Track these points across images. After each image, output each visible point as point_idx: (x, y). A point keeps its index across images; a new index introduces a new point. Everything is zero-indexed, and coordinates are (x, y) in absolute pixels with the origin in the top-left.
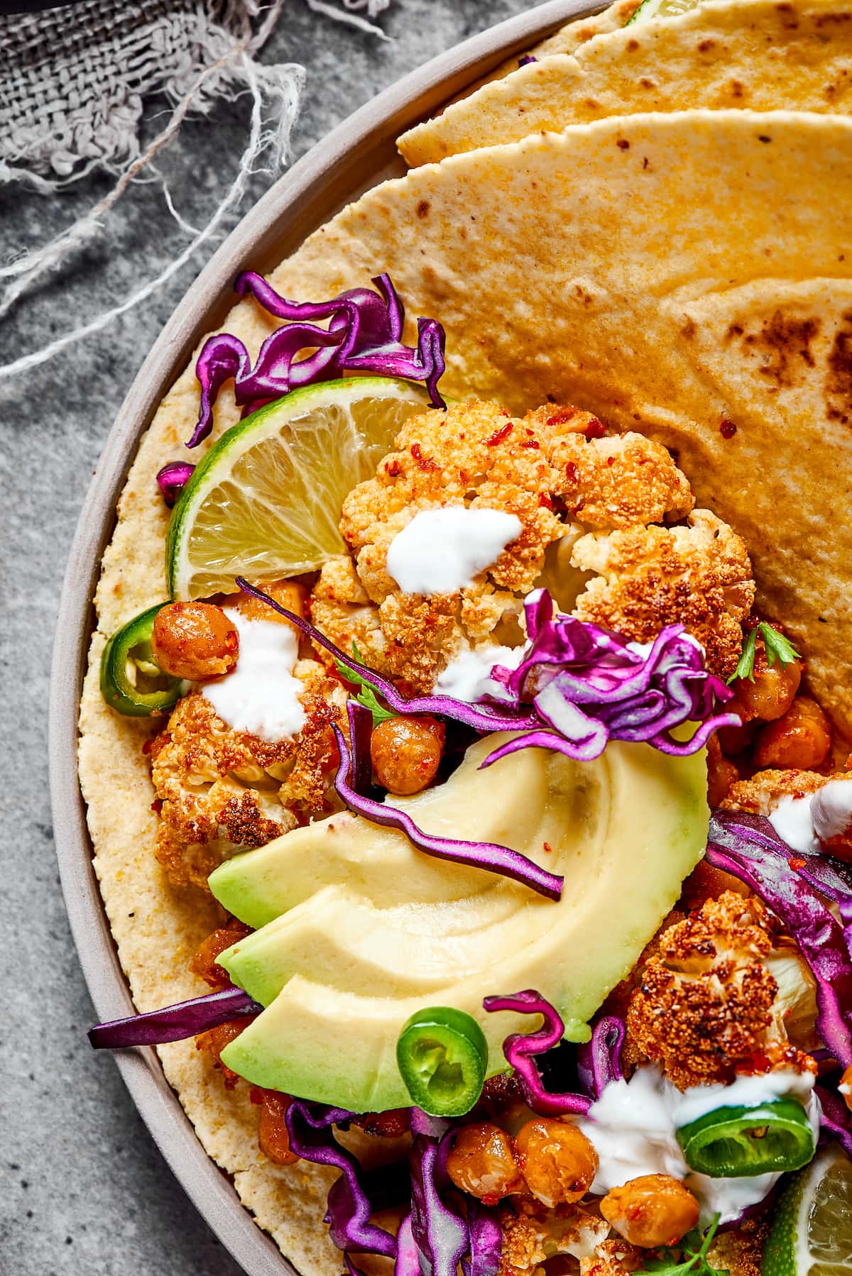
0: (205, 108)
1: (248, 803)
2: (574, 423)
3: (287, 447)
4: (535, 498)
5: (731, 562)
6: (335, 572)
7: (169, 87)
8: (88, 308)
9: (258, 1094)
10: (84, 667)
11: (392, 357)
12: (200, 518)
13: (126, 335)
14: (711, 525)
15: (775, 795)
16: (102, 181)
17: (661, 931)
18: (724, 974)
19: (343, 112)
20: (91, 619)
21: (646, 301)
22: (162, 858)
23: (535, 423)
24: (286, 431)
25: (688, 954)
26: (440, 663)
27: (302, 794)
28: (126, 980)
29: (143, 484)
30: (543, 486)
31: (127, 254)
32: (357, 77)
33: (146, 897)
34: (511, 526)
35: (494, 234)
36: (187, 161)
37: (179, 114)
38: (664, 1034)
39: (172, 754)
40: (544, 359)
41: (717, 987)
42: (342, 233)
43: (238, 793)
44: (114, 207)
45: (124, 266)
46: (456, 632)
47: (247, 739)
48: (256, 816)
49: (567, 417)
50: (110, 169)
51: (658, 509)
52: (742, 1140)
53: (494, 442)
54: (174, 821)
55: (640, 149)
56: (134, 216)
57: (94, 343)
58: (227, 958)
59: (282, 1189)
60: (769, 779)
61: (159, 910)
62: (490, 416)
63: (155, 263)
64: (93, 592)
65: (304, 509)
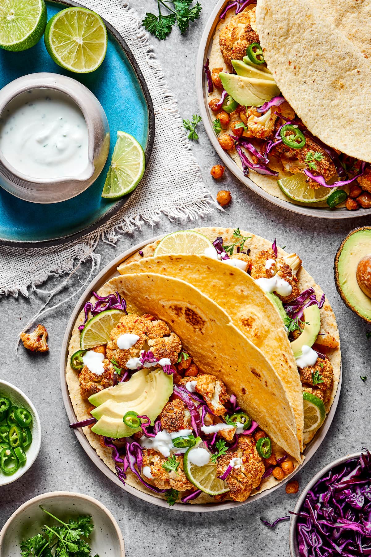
0: (85, 261)
1: (95, 385)
2: (150, 318)
3: (100, 322)
4: (142, 332)
5: (176, 343)
6: (110, 344)
7: (78, 257)
8: (65, 297)
9: (100, 436)
10: (66, 361)
11: (118, 306)
12: (85, 335)
13: (73, 301)
14: (174, 336)
15: (187, 382)
16: (67, 274)
17: (166, 406)
18: (176, 413)
19: (110, 260)
20: (67, 353)
21: (157, 301)
22: (81, 395)
23: (143, 319)
24: (100, 319)
25: (170, 410)
26: (127, 361)
27: (104, 383)
28: (76, 416)
29: (76, 329)
30: (143, 330)
31: (72, 287)
32: (112, 254)
33: (79, 401)
34: (138, 338)
35: (133, 287)
36: (82, 270)
37: (80, 262)
38: (166, 424)
39: (82, 377)
40: (144, 307)
41: (174, 416)
42: (109, 284)
43: (93, 384)
44: (70, 278)
45: (72, 289)
46: (129, 356)
47: (94, 374)
48: (96, 388)
49: (149, 317)
50: (68, 272)
51: (162, 334)
52: (184, 442)
53: (135, 322)
54: (82, 388)
55: (151, 278)
56: (73, 280)
57: (67, 303)
58: (92, 412)
59: (105, 452)
60: (186, 379)
61: (82, 403)
62: (135, 317)
63: (77, 288)
64: (68, 348)
65: (104, 333)
